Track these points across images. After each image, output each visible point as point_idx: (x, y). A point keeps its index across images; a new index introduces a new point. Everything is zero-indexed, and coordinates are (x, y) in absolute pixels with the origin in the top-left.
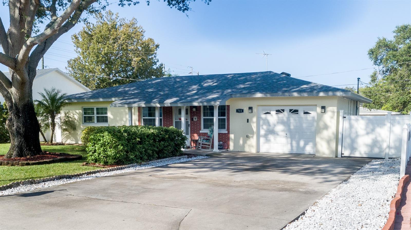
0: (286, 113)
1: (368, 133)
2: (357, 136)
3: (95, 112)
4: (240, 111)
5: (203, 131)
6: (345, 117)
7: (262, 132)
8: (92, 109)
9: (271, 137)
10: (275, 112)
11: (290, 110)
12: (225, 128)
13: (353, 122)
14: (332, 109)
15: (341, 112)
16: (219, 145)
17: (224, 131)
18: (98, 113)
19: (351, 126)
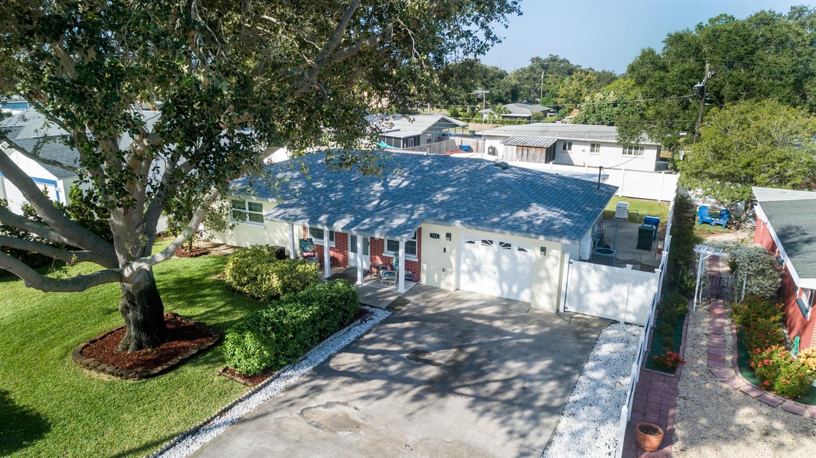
0: (495, 246)
1: (601, 291)
2: (588, 291)
3: (247, 207)
4: (435, 236)
5: (387, 254)
6: (571, 263)
7: (464, 267)
8: (244, 202)
9: (476, 275)
10: (481, 242)
11: (501, 243)
12: (415, 254)
13: (584, 273)
14: (555, 252)
15: (567, 257)
16: (406, 276)
17: (413, 258)
18: (250, 209)
19: (581, 278)
